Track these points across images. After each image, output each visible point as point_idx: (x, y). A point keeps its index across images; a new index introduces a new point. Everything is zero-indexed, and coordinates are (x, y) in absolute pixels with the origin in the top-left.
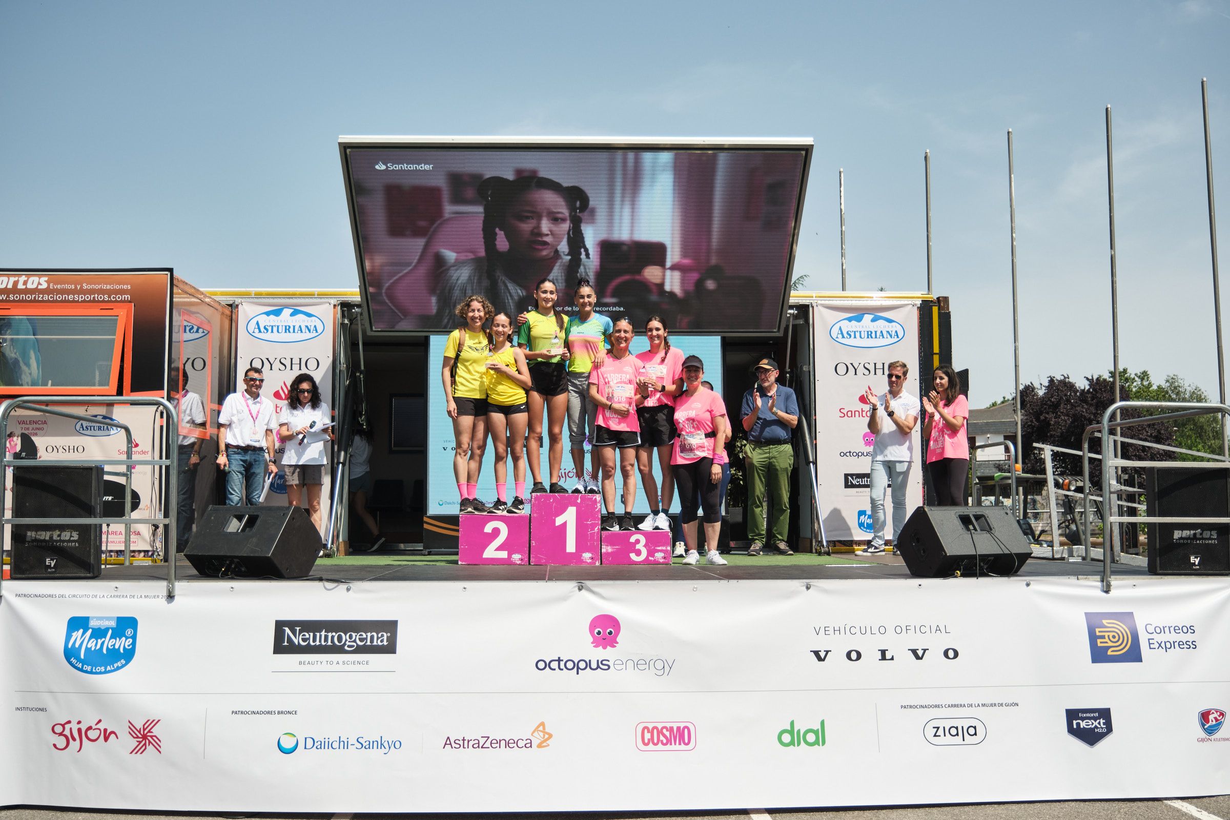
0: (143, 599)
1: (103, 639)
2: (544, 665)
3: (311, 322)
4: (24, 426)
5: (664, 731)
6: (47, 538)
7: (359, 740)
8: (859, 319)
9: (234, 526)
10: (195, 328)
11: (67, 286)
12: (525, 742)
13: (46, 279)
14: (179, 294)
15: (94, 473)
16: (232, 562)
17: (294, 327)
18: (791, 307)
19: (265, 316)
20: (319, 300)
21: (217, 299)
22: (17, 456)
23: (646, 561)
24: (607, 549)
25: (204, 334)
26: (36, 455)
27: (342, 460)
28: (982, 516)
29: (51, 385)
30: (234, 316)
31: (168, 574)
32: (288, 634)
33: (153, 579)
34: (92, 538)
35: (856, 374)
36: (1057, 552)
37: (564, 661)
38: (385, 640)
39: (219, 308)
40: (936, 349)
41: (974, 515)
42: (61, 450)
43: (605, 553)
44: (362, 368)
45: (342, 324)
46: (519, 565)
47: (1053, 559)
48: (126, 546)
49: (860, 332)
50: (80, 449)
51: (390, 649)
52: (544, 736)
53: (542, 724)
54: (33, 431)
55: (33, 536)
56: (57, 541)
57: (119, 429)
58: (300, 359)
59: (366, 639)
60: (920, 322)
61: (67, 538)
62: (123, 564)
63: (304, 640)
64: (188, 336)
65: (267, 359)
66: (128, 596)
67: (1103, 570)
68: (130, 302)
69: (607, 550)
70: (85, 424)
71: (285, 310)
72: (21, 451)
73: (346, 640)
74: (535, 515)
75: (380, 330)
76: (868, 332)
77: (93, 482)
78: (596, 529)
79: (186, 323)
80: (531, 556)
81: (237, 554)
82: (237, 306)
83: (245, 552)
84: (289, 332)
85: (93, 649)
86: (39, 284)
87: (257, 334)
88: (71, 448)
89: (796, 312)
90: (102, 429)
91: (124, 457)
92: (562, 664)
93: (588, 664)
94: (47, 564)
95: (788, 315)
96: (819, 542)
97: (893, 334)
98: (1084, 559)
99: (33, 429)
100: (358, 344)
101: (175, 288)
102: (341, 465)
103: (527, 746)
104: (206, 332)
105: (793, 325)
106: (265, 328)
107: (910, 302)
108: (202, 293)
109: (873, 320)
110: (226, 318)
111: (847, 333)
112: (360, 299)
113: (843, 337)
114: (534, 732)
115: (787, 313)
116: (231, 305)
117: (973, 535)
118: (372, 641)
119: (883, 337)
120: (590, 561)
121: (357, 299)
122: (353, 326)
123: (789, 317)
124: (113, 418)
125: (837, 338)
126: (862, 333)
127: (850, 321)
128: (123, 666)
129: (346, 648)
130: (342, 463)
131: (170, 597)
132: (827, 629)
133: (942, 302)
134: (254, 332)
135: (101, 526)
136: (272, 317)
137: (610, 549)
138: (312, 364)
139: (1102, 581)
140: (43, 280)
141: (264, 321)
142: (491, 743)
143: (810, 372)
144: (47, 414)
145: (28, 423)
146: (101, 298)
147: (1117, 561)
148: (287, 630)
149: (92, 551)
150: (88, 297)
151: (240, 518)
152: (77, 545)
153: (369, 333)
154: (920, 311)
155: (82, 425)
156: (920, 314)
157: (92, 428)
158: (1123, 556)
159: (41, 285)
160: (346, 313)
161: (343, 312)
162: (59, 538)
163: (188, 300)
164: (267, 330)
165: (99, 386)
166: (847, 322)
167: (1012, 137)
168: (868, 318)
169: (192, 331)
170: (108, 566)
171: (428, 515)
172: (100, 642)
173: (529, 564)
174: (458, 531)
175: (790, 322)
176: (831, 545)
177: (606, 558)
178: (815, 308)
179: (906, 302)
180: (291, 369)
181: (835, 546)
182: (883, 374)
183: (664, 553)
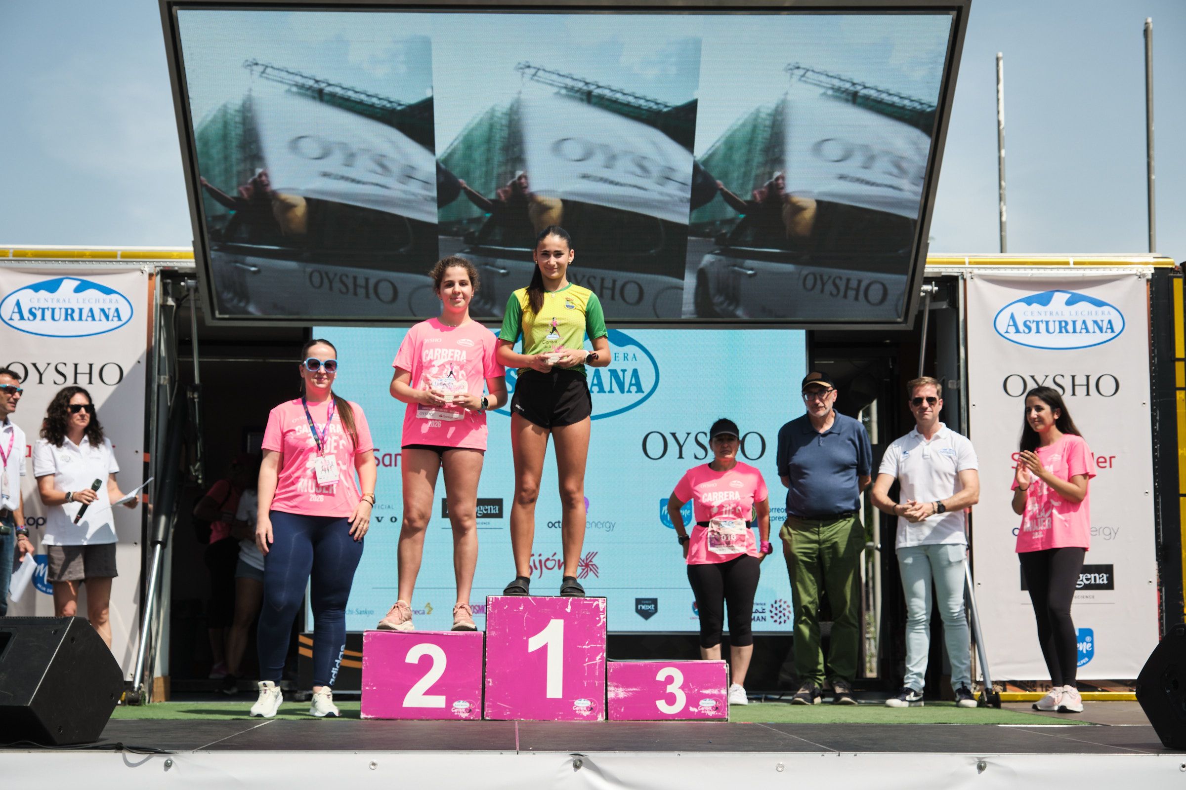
8: (1044, 301)
17: (81, 310)
18: (928, 281)
19: (30, 291)
20: (123, 266)
23: (684, 714)
24: (616, 692)
27: (160, 538)
40: (1180, 351)
43: (613, 700)
44: (197, 381)
45: (164, 307)
46: (466, 720)
49: (1047, 322)
58: (91, 365)
60: (1151, 304)
65: (34, 365)
69: (617, 694)
71: (66, 282)
74: (493, 633)
75: (227, 316)
76: (1060, 322)
78: (598, 658)
80: (486, 704)
84: (73, 319)
87: (16, 323)
89: (936, 288)
95: (922, 294)
96: (978, 683)
97: (1105, 325)
100: (190, 342)
102: (158, 547)
105: (930, 312)
106: (31, 312)
107: (1134, 272)
109: (1069, 303)
111: (1025, 324)
112: (193, 265)
113: (1018, 331)
115: (920, 291)
119: (1088, 331)
120: (588, 713)
121: (190, 263)
122: (182, 310)
123: (924, 297)
125: (1007, 332)
126: (1051, 325)
127: (1029, 304)
130: (160, 542)
134: (11, 319)
136: (43, 293)
137: (622, 693)
138: (112, 375)
141: (29, 300)
143: (959, 391)
153: (209, 322)
154: (1151, 287)
156: (1152, 292)
160: (170, 288)
161: (164, 286)
164: (35, 316)
166: (1023, 305)
168: (1060, 298)
171: (307, 632)
173: (483, 718)
174: (360, 659)
175: (924, 305)
176: (998, 688)
177: (615, 709)
178: (969, 281)
179: (1127, 272)
180: (75, 382)
181: (1005, 690)
182: (1088, 394)
183: (715, 700)
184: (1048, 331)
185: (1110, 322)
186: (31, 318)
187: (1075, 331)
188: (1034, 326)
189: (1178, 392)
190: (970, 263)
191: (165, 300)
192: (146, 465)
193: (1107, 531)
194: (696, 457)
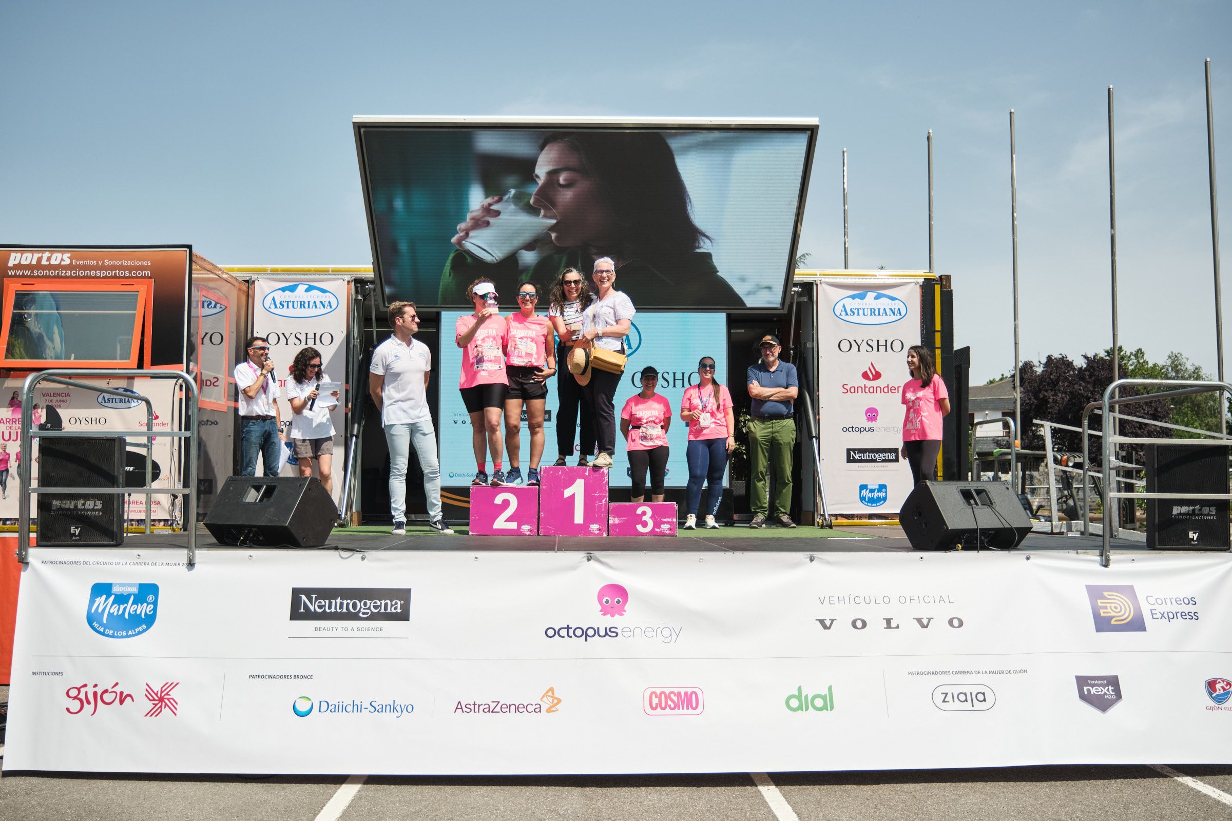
0: (165, 567)
1: (125, 605)
2: (553, 633)
3: (326, 298)
4: (48, 398)
5: (672, 696)
6: (72, 507)
7: (373, 704)
8: (862, 297)
9: (252, 496)
10: (213, 303)
11: (89, 263)
12: (534, 707)
13: (69, 255)
14: (199, 270)
15: (117, 444)
16: (250, 532)
17: (309, 302)
18: (796, 285)
19: (280, 292)
20: (332, 277)
21: (233, 275)
22: (42, 427)
23: (652, 532)
24: (614, 520)
25: (221, 309)
26: (61, 425)
27: (355, 433)
28: (984, 491)
29: (74, 359)
30: (250, 292)
31: (189, 542)
32: (304, 602)
33: (175, 548)
34: (115, 507)
35: (859, 351)
36: (1056, 527)
37: (573, 629)
38: (399, 608)
39: (236, 283)
40: (938, 327)
41: (976, 490)
42: (83, 422)
43: (612, 525)
45: (356, 300)
46: (528, 536)
47: (1052, 533)
48: (147, 515)
49: (864, 309)
50: (102, 421)
51: (404, 616)
52: (553, 701)
53: (552, 690)
54: (57, 403)
55: (59, 504)
56: (81, 510)
57: (140, 401)
58: (315, 334)
59: (380, 606)
60: (922, 300)
61: (91, 507)
62: (144, 533)
63: (320, 607)
64: (207, 311)
65: (283, 334)
66: (150, 564)
67: (1102, 544)
68: (150, 278)
69: (614, 521)
70: (107, 396)
71: (300, 285)
72: (46, 422)
73: (361, 607)
74: (544, 487)
76: (871, 309)
77: (116, 452)
78: (604, 501)
79: (204, 299)
80: (540, 527)
81: (255, 524)
82: (254, 282)
83: (262, 522)
84: (304, 307)
85: (115, 614)
86: (62, 260)
87: (273, 310)
88: (94, 419)
89: (800, 289)
90: (123, 401)
91: (145, 429)
92: (571, 632)
93: (597, 632)
94: (72, 532)
95: (792, 293)
96: (821, 515)
97: (896, 311)
98: (1082, 533)
99: (57, 401)
100: (371, 320)
101: (193, 264)
102: (354, 437)
103: (536, 710)
104: (223, 307)
105: (797, 303)
106: (281, 303)
107: (913, 281)
108: (220, 270)
109: (876, 298)
110: (243, 294)
111: (851, 310)
112: (373, 276)
113: (847, 314)
114: (543, 697)
115: (791, 291)
116: (247, 281)
117: (974, 509)
118: (386, 608)
119: (886, 315)
120: (598, 532)
121: (371, 275)
122: (366, 302)
123: (794, 294)
124: (134, 390)
125: (841, 315)
126: (866, 310)
127: (854, 299)
128: (144, 631)
129: (361, 615)
130: (355, 435)
131: (191, 564)
132: (831, 599)
133: (945, 280)
134: (270, 308)
135: (123, 495)
136: (287, 292)
137: (617, 521)
138: (326, 339)
139: (1101, 555)
140: (66, 256)
141: (280, 296)
142: (501, 708)
143: (813, 349)
144: (70, 387)
145: (52, 395)
146: (122, 273)
147: (1115, 536)
148: (304, 597)
149: (115, 519)
150: (109, 273)
151: (258, 489)
152: (101, 514)
154: (922, 289)
155: (104, 397)
156: (922, 292)
157: (114, 401)
158: (1122, 531)
159: (64, 261)
160: (359, 290)
161: (356, 288)
162: (83, 507)
163: (207, 276)
164: (283, 306)
165: (120, 359)
166: (850, 299)
167: (1015, 117)
168: (871, 295)
169: (210, 307)
170: (129, 535)
172: (122, 607)
173: (538, 535)
174: (468, 502)
175: (794, 299)
176: (833, 518)
177: (613, 530)
178: (819, 285)
179: (909, 280)
180: (306, 344)
181: (837, 519)
182: (886, 351)
183: (670, 525)
184: (864, 314)
185: (899, 309)
186: (281, 307)
187: (879, 315)
188: (856, 312)
189: (936, 350)
190: (820, 275)
191: (357, 297)
192: (347, 391)
193: (895, 430)
194: (662, 387)
